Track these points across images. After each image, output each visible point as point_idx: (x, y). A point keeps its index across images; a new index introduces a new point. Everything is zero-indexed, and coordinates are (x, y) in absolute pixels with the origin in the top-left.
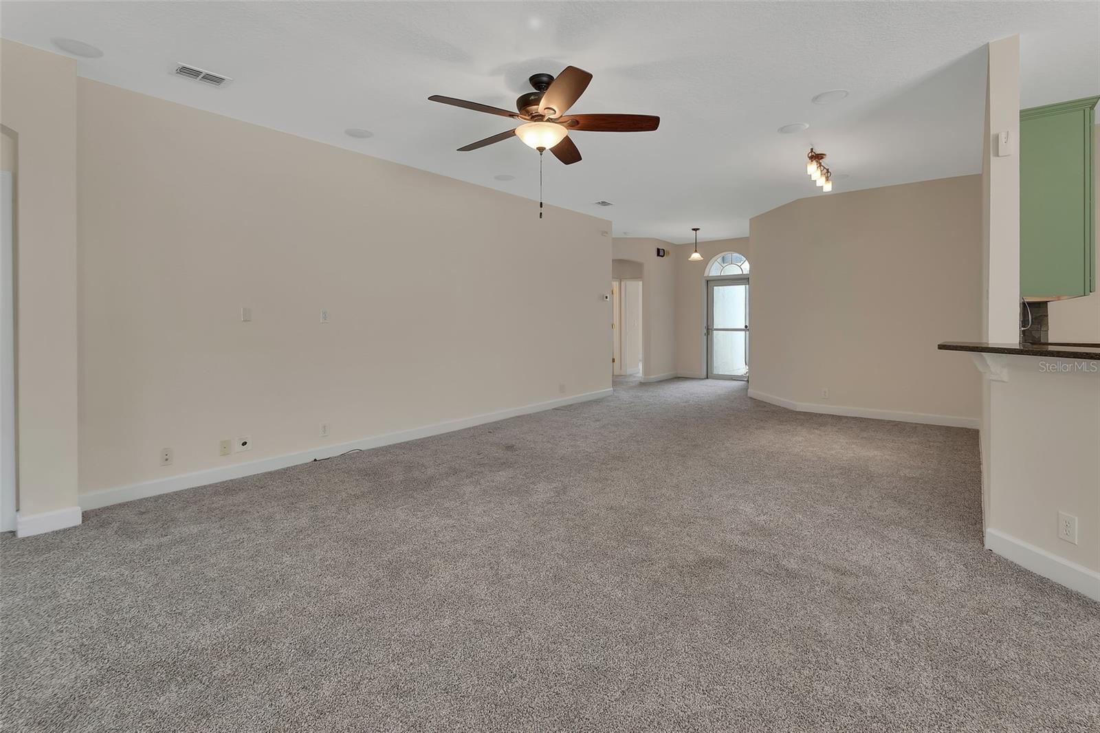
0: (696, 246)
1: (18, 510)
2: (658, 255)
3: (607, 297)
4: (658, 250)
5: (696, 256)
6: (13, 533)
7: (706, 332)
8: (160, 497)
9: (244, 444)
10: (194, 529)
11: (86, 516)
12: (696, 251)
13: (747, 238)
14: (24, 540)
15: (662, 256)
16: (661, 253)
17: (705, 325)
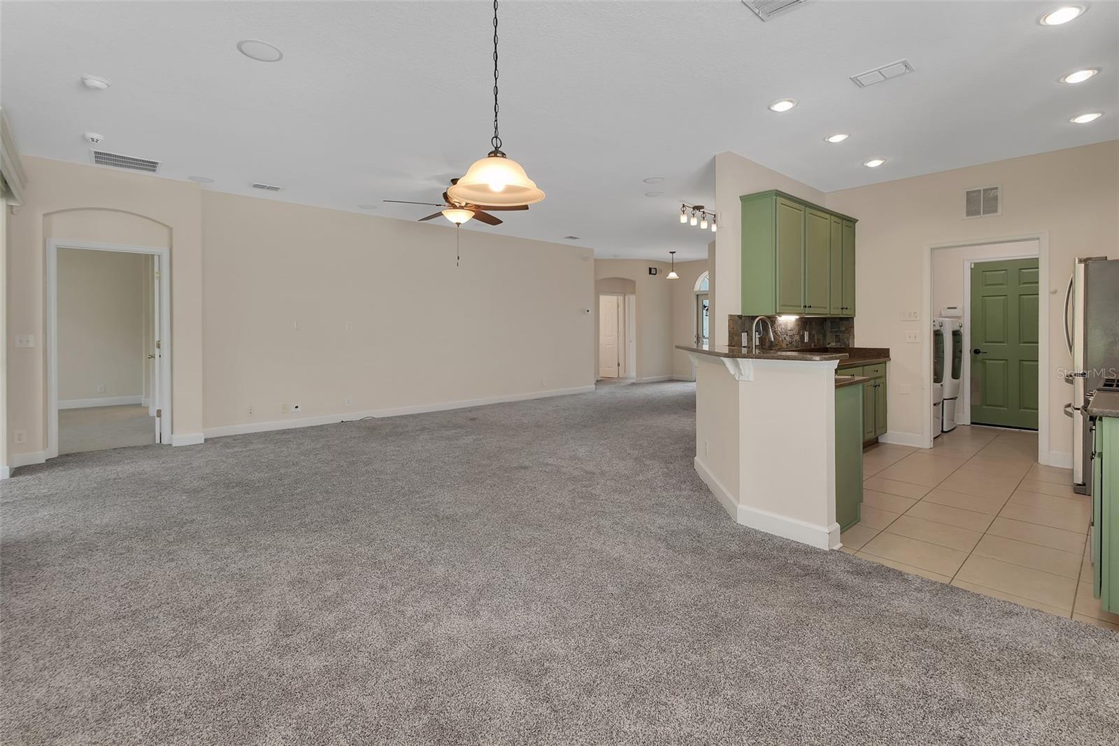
0: (673, 266)
1: (172, 433)
2: (650, 273)
3: (588, 311)
4: (650, 269)
5: (673, 275)
6: (170, 445)
7: (695, 340)
8: (247, 434)
9: (297, 407)
10: (260, 446)
11: (206, 440)
12: (673, 271)
13: (706, 260)
14: (175, 447)
15: (655, 274)
16: (653, 271)
17: (695, 333)
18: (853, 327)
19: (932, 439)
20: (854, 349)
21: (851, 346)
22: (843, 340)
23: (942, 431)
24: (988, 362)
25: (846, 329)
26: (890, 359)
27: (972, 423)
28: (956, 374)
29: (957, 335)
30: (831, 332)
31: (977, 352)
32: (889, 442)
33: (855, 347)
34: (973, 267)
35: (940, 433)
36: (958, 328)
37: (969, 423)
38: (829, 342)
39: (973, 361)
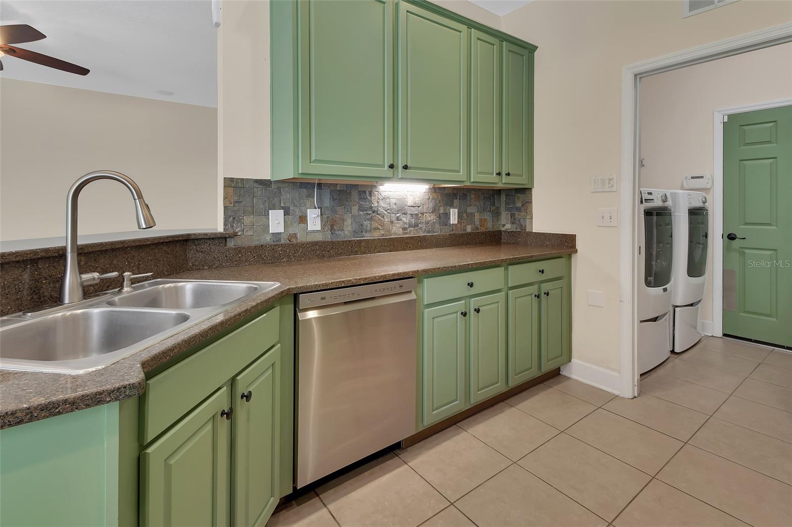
18: (531, 202)
19: (637, 377)
20: (531, 233)
21: (527, 230)
22: (519, 221)
23: (673, 352)
24: (747, 251)
25: (522, 205)
26: (576, 251)
27: (725, 335)
28: (696, 268)
29: (697, 215)
30: (507, 209)
31: (731, 237)
32: (574, 376)
33: (533, 231)
34: (726, 120)
35: (669, 354)
36: (700, 205)
37: (720, 335)
38: (502, 223)
39: (726, 250)
